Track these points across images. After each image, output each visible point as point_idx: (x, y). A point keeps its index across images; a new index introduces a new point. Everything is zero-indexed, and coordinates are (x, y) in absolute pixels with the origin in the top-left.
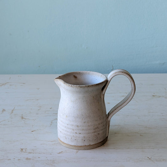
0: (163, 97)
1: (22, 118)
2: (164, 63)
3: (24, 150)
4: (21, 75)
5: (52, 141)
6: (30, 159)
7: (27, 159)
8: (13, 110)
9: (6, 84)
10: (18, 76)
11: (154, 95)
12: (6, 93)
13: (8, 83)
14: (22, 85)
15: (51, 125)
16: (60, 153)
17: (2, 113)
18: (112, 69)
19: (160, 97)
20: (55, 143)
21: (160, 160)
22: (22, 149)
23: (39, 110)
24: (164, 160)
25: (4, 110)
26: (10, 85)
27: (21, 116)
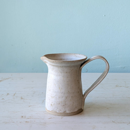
0: (124, 86)
1: (22, 98)
2: (124, 67)
3: (24, 117)
4: (19, 73)
5: (44, 112)
6: (28, 122)
7: (26, 122)
8: (14, 94)
9: (9, 78)
10: (18, 74)
11: (117, 85)
12: (9, 84)
13: (10, 78)
14: (20, 79)
15: (43, 102)
16: (50, 118)
17: (7, 96)
18: (86, 71)
19: (121, 86)
20: (46, 113)
21: (121, 123)
22: (22, 117)
23: (34, 94)
24: (123, 123)
25: (8, 94)
26: (12, 79)
27: (21, 97)
